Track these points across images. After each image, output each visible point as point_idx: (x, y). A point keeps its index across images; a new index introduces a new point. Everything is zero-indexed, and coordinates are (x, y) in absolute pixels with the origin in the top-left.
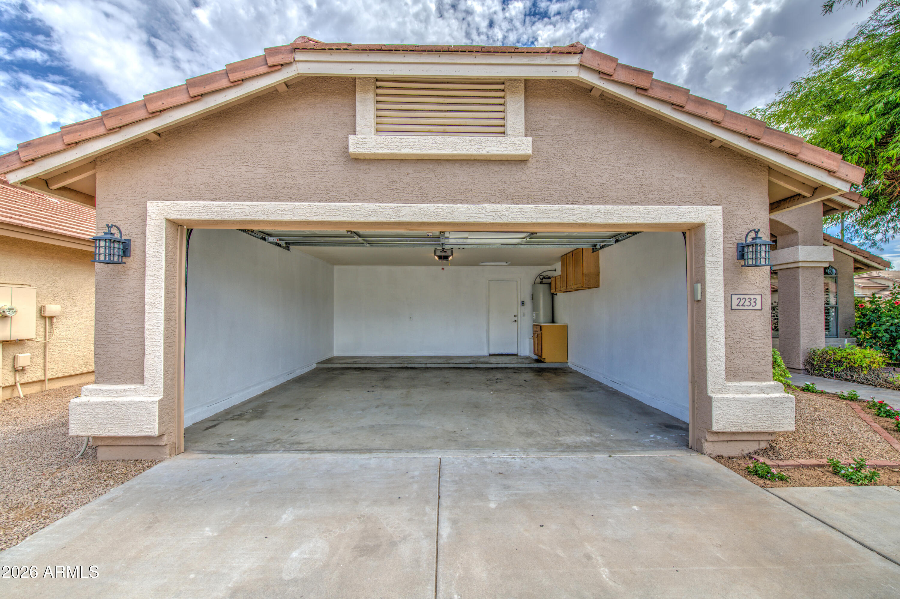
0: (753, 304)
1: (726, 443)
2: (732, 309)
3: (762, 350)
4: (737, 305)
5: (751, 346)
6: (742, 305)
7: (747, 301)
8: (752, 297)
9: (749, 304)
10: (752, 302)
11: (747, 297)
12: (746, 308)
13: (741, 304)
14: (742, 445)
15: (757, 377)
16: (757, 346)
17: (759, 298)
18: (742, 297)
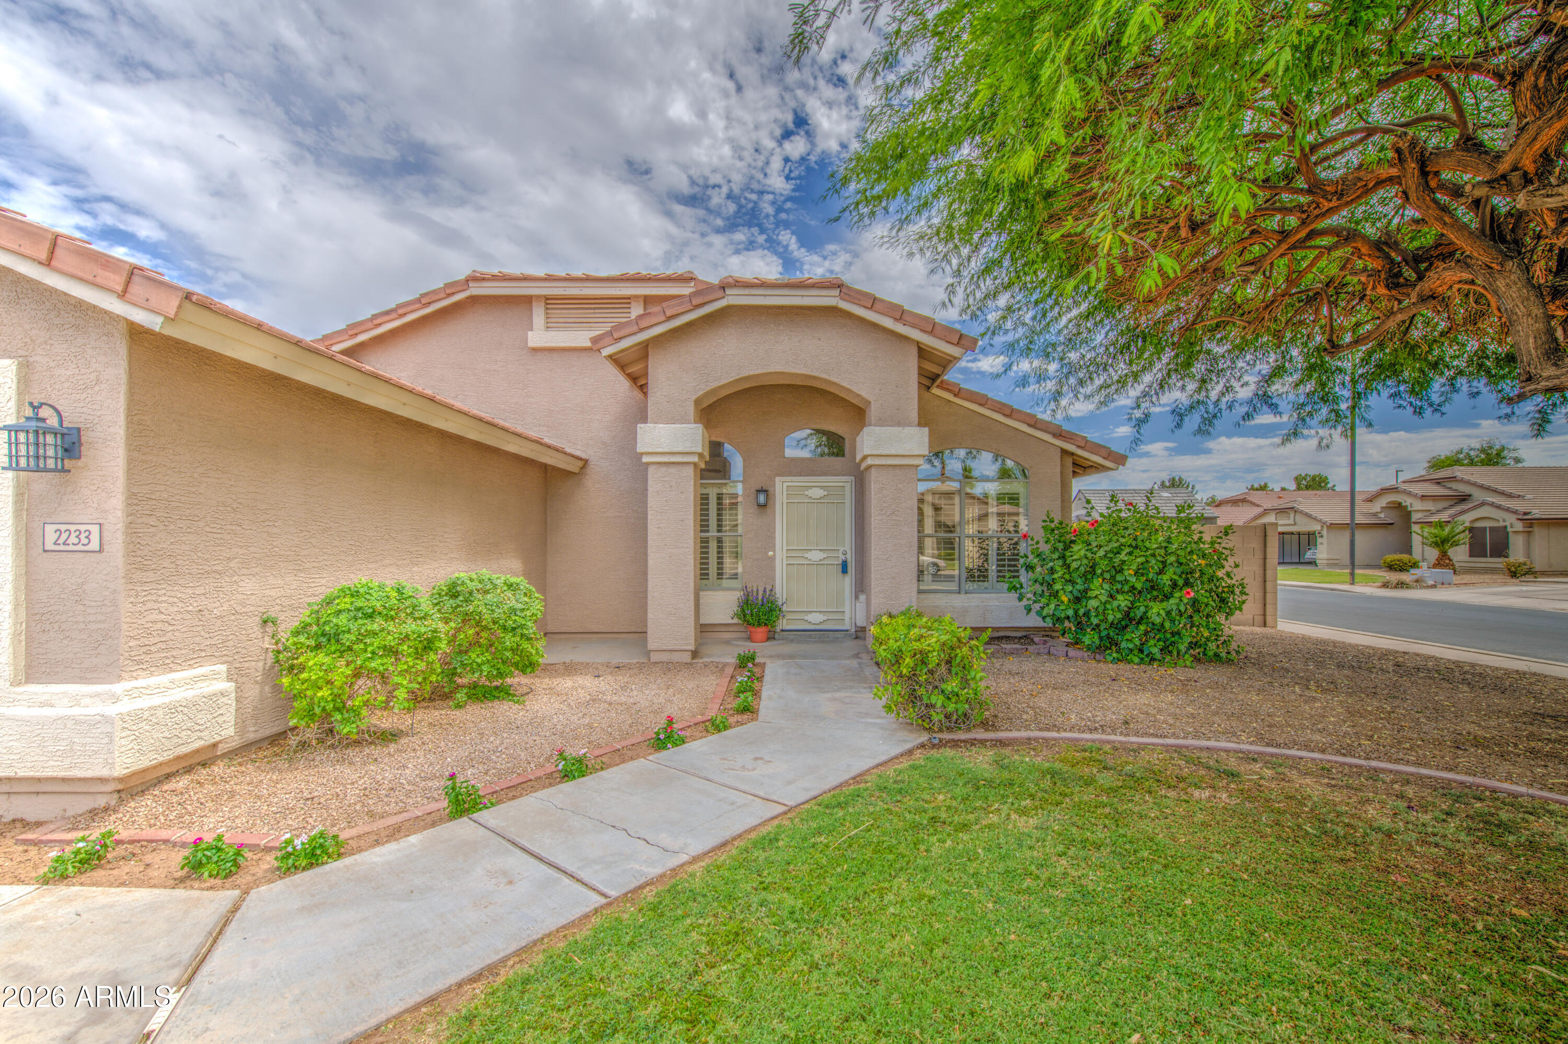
0: (85, 541)
1: (34, 796)
2: (45, 551)
3: (102, 626)
4: (55, 543)
5: (81, 618)
6: (64, 544)
7: (73, 535)
8: (83, 528)
9: (76, 541)
10: (83, 536)
11: (73, 528)
12: (71, 548)
13: (61, 541)
14: (66, 801)
15: (88, 676)
16: (92, 618)
17: (95, 529)
18: (63, 527)
